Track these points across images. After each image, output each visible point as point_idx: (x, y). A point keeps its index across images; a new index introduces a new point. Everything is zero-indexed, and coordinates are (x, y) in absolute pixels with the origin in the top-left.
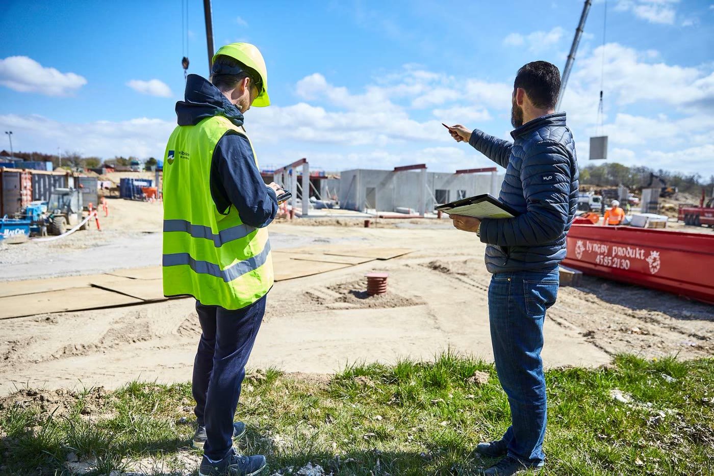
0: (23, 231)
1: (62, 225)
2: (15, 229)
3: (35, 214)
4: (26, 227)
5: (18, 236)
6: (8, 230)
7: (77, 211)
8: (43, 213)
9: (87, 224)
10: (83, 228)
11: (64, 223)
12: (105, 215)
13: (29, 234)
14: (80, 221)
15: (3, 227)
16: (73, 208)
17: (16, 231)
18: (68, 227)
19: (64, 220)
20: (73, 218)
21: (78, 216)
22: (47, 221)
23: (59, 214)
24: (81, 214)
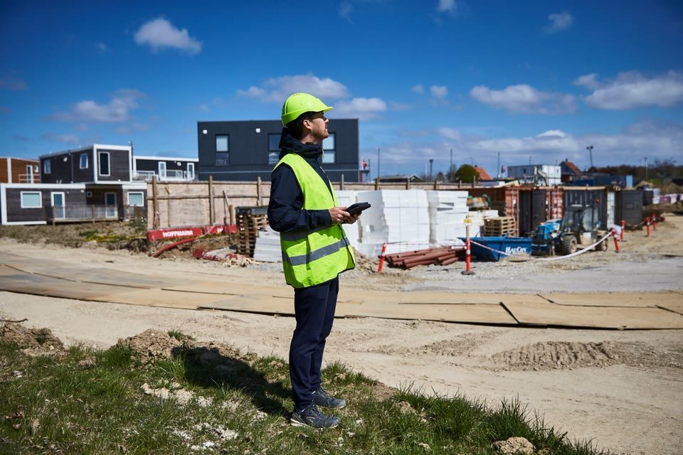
0: (525, 249)
1: (571, 244)
2: (516, 247)
3: (546, 232)
4: (528, 245)
5: (519, 254)
6: (510, 248)
7: (590, 229)
8: (555, 231)
9: (604, 243)
10: (598, 248)
11: (574, 242)
12: (646, 234)
13: (531, 252)
14: (595, 241)
15: (504, 245)
16: (586, 227)
17: (518, 249)
18: (579, 246)
19: (575, 239)
20: (586, 237)
21: (592, 235)
22: (557, 239)
23: (569, 233)
24: (597, 232)
